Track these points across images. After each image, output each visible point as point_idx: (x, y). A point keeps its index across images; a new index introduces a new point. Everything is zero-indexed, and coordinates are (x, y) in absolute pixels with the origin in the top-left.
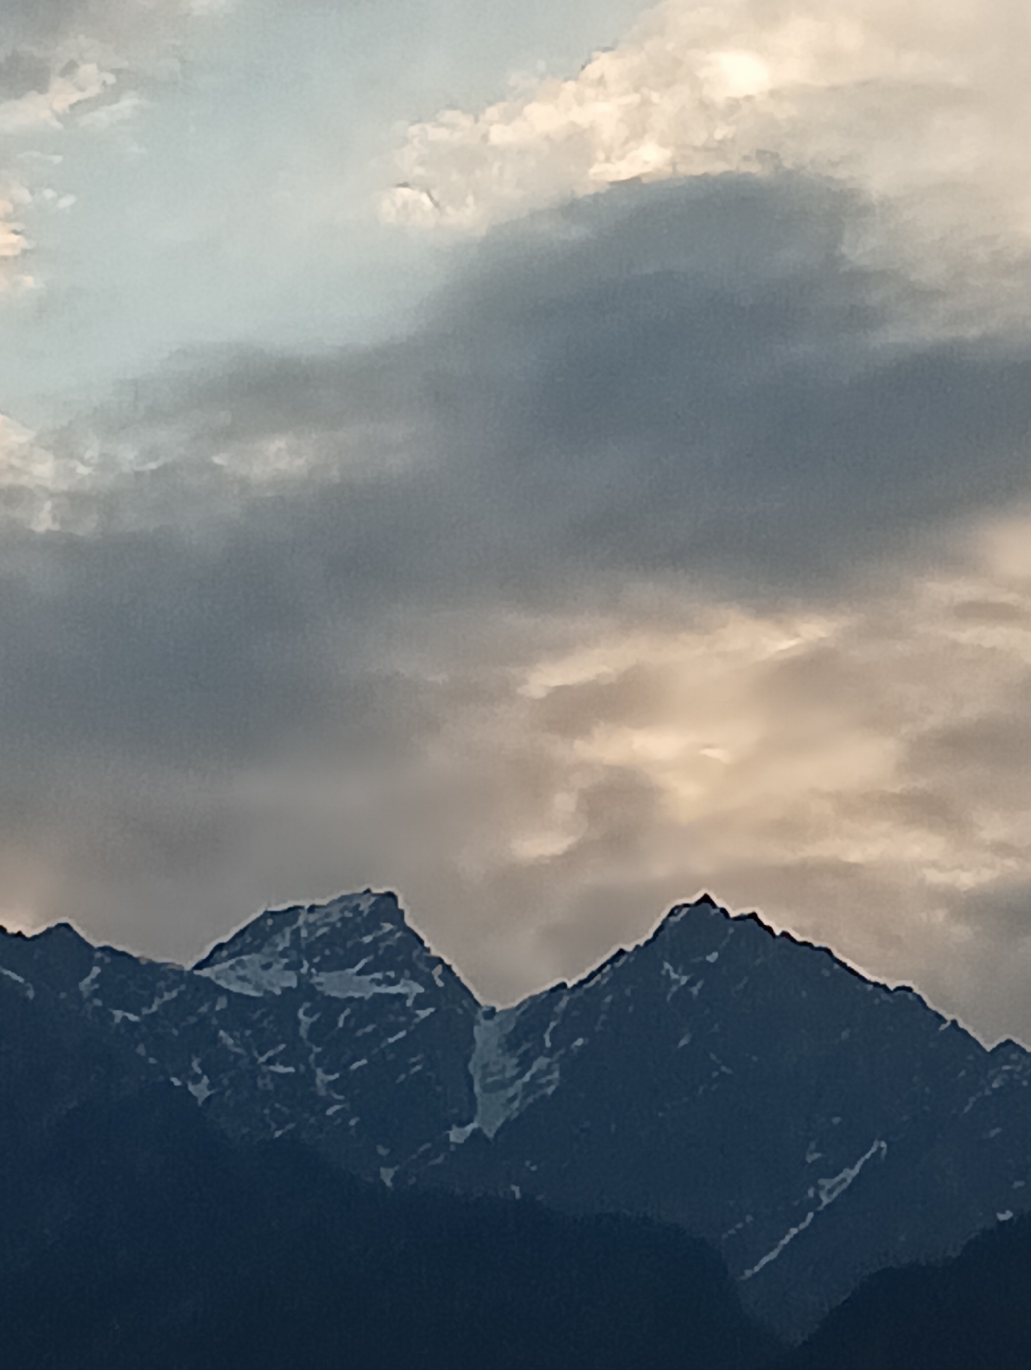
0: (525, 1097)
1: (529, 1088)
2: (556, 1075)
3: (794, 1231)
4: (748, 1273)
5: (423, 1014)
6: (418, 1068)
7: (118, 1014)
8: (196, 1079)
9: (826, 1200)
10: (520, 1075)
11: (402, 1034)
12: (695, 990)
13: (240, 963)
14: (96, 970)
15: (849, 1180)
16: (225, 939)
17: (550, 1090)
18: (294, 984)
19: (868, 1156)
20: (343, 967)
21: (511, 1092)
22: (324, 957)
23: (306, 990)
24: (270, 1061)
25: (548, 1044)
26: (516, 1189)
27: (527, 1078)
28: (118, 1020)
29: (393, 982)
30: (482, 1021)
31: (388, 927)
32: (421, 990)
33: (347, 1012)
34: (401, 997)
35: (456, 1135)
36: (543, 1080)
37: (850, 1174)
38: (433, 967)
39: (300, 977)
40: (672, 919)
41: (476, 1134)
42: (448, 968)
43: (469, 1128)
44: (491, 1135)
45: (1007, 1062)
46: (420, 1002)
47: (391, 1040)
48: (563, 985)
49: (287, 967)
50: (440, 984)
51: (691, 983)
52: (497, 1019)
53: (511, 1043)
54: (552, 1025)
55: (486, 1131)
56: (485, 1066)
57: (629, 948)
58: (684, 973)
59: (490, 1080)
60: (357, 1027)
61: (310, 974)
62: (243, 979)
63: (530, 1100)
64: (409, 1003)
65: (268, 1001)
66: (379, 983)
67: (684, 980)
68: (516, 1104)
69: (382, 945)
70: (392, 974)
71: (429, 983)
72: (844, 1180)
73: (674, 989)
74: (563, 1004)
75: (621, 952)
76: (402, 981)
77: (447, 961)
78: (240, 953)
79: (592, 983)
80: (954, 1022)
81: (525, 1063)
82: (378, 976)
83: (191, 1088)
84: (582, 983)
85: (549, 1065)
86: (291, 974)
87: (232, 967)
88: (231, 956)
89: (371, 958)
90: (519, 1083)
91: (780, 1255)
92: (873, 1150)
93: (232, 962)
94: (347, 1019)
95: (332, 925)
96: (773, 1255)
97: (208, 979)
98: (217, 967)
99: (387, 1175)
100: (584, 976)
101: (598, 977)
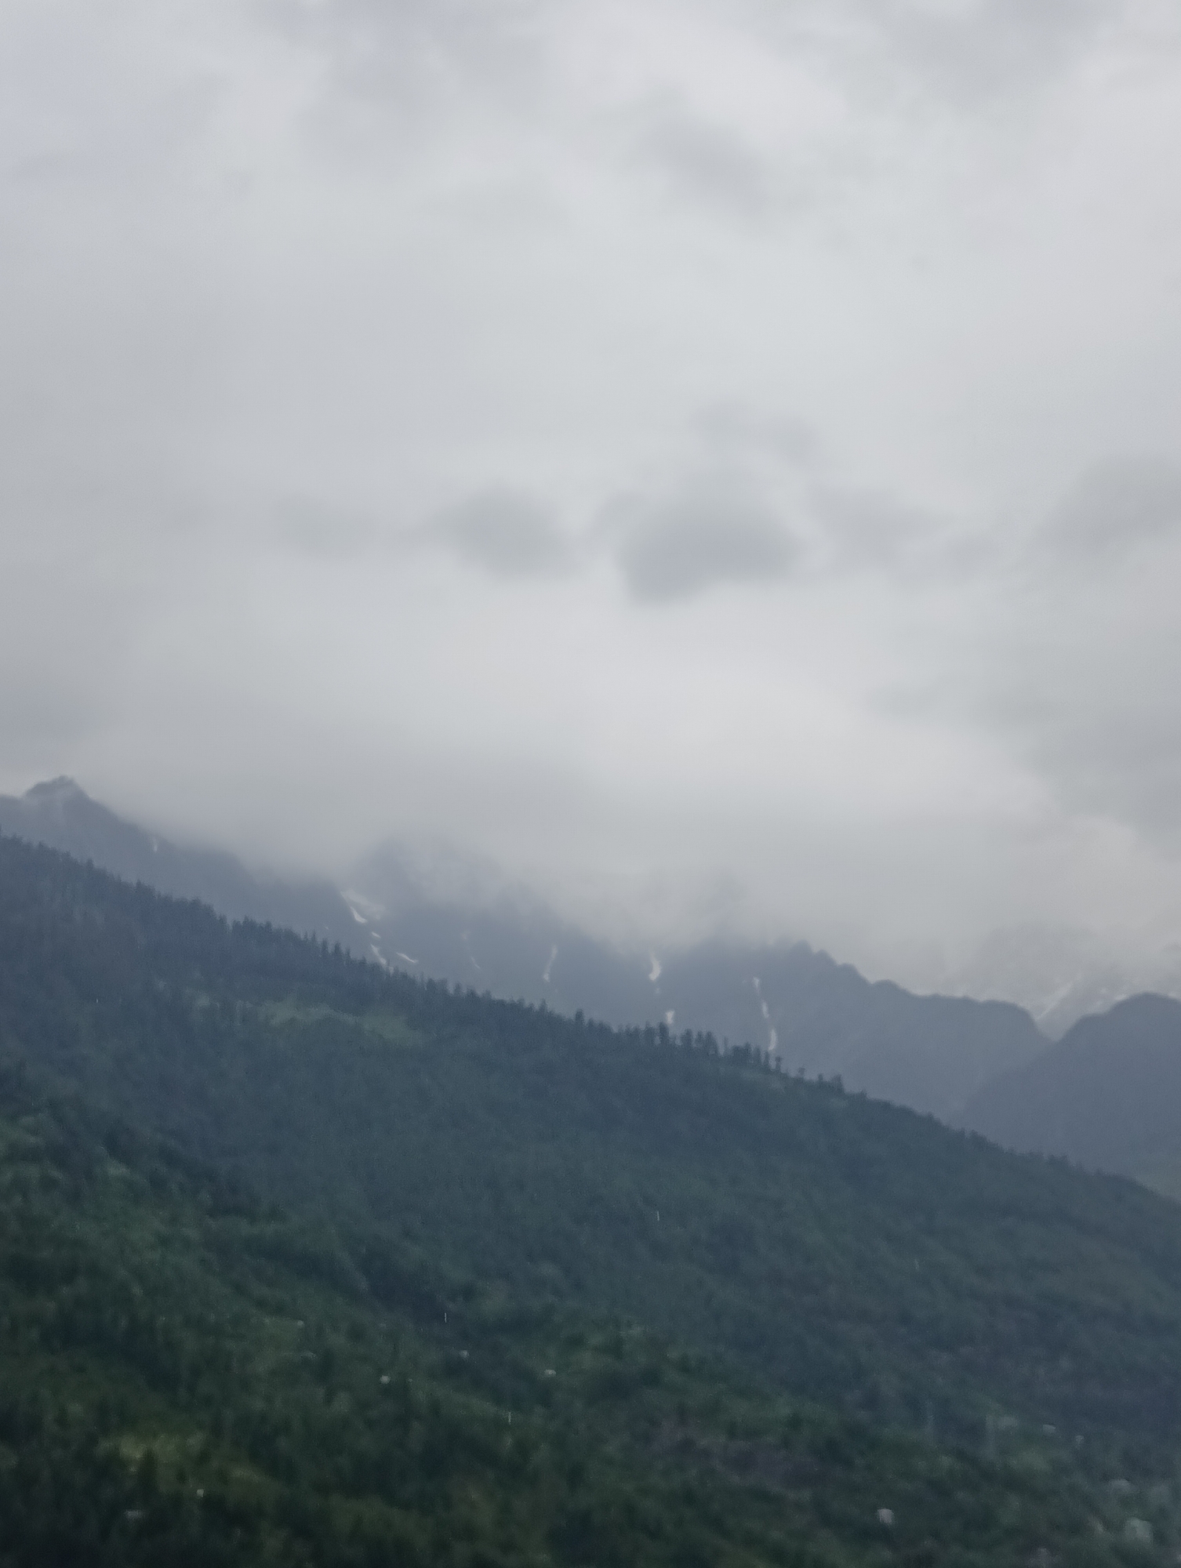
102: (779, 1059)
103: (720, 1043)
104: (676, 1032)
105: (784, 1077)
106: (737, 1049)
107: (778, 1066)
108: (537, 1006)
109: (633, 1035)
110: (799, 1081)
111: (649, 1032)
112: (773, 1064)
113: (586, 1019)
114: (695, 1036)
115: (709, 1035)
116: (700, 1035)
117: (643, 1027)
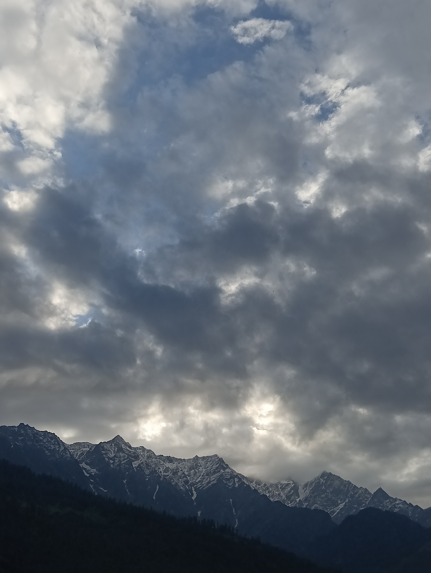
2: (309, 492)
4: (332, 516)
5: (293, 485)
8: (267, 494)
10: (304, 492)
14: (255, 481)
21: (304, 494)
24: (275, 491)
25: (307, 488)
26: (305, 506)
27: (305, 493)
28: (258, 487)
29: (289, 482)
30: (300, 486)
32: (292, 482)
34: (290, 483)
36: (307, 493)
37: (344, 504)
40: (321, 474)
41: (300, 500)
43: (299, 499)
44: (302, 500)
45: (362, 489)
47: (289, 488)
48: (309, 481)
51: (324, 481)
53: (303, 489)
54: (308, 486)
56: (300, 491)
58: (323, 479)
59: (301, 493)
63: (306, 495)
65: (275, 484)
68: (304, 496)
71: (293, 481)
73: (322, 481)
74: (309, 484)
75: (315, 477)
80: (355, 485)
81: (305, 491)
83: (266, 495)
92: (346, 501)
94: (284, 486)
96: (335, 514)
99: (290, 505)
100: (311, 481)
101: (313, 480)
102: (237, 530)
103: (216, 523)
104: (200, 519)
105: (240, 537)
106: (222, 526)
107: (237, 533)
108: (149, 508)
110: (244, 538)
112: (235, 531)
113: (167, 514)
115: (213, 520)
116: (209, 520)
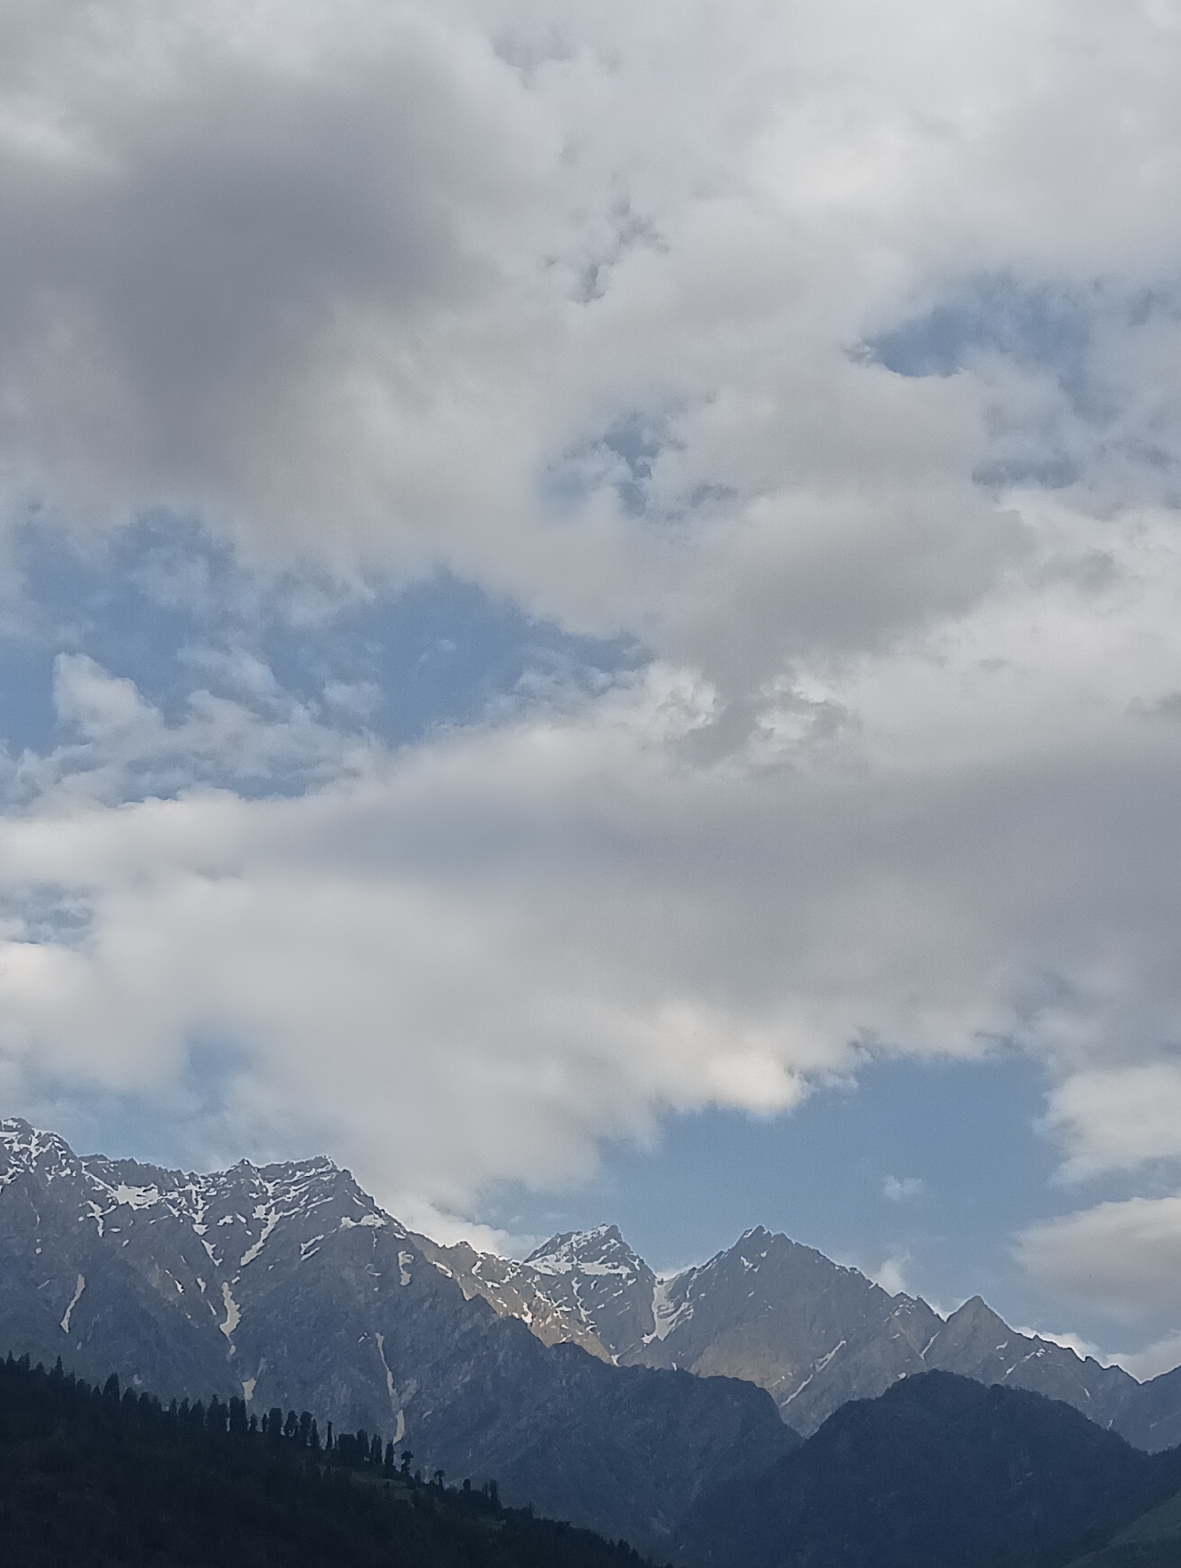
0: (678, 1321)
1: (679, 1318)
2: (692, 1310)
3: (805, 1383)
4: (783, 1404)
5: (630, 1282)
6: (628, 1308)
7: (490, 1284)
8: (526, 1314)
9: (819, 1369)
11: (621, 1292)
12: (756, 1270)
13: (546, 1259)
14: (479, 1263)
15: (829, 1359)
16: (538, 1248)
17: (690, 1318)
18: (570, 1269)
19: (837, 1348)
20: (591, 1261)
21: (671, 1319)
22: (584, 1255)
23: (576, 1272)
24: (560, 1305)
25: (688, 1296)
26: (674, 1365)
28: (489, 1286)
29: (616, 1268)
30: (659, 1286)
31: (613, 1241)
32: (630, 1272)
33: (595, 1282)
34: (620, 1275)
35: (647, 1339)
36: (687, 1313)
37: (830, 1356)
38: (635, 1261)
39: (572, 1265)
40: (745, 1236)
41: (656, 1338)
42: (641, 1261)
43: (654, 1335)
44: (662, 1339)
45: (903, 1303)
46: (629, 1277)
47: (615, 1295)
48: (694, 1269)
49: (567, 1261)
50: (638, 1268)
51: (754, 1267)
52: (665, 1284)
53: (671, 1296)
54: (690, 1287)
55: (659, 1337)
56: (659, 1307)
57: (726, 1251)
58: (751, 1262)
59: (661, 1313)
60: (600, 1289)
61: (578, 1264)
62: (546, 1266)
63: (680, 1323)
64: (624, 1277)
65: (557, 1277)
66: (610, 1268)
67: (751, 1265)
68: (674, 1324)
69: (611, 1250)
70: (616, 1264)
71: (632, 1267)
72: (827, 1359)
73: (746, 1270)
74: (695, 1277)
75: (722, 1252)
76: (621, 1267)
77: (641, 1258)
78: (545, 1255)
79: (708, 1268)
80: (877, 1285)
81: (677, 1305)
82: (609, 1265)
83: (523, 1318)
84: (704, 1267)
85: (689, 1306)
86: (570, 1264)
87: (542, 1262)
88: (541, 1256)
89: (605, 1256)
90: (675, 1315)
91: (797, 1396)
92: (840, 1345)
93: (541, 1259)
94: (595, 1285)
95: (588, 1241)
96: (794, 1395)
97: (530, 1267)
98: (534, 1262)
99: (615, 1359)
100: (704, 1264)
101: (711, 1264)
102: (407, 1456)
103: (321, 1427)
104: (257, 1411)
105: (415, 1483)
106: (344, 1439)
107: (404, 1467)
108: (49, 1366)
109: (191, 1415)
110: (435, 1489)
111: (217, 1410)
112: (398, 1463)
113: (123, 1389)
114: (285, 1419)
115: (306, 1416)
116: (292, 1415)
117: (207, 1404)
